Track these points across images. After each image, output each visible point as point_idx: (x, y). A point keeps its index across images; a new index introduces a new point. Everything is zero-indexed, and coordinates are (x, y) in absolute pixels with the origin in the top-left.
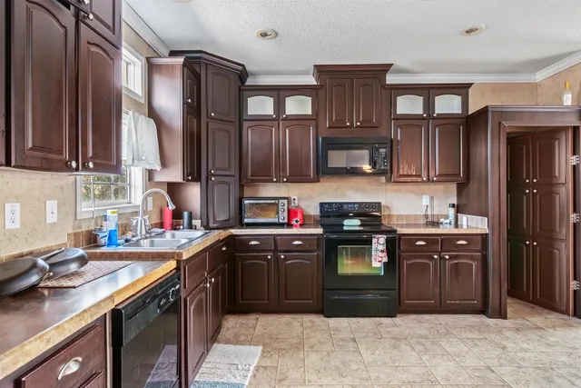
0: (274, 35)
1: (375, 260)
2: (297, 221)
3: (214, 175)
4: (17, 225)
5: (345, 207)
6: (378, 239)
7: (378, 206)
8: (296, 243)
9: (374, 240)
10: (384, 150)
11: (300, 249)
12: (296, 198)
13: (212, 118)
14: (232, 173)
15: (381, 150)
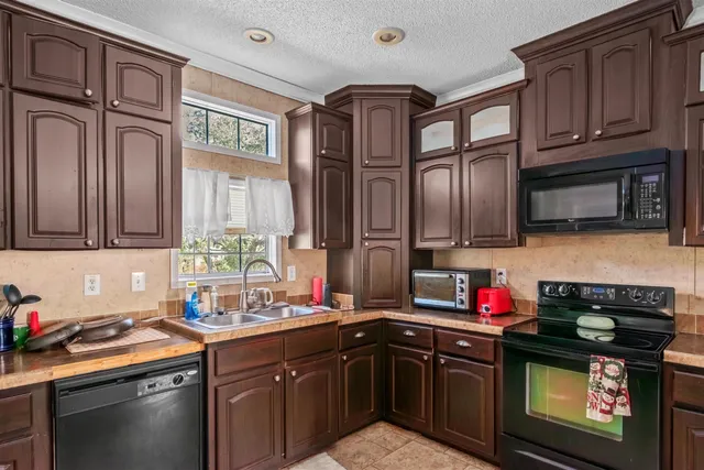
0: (399, 35)
1: (594, 406)
2: (487, 309)
3: (368, 239)
4: (97, 292)
5: (586, 291)
6: (603, 365)
7: (667, 295)
8: (461, 343)
9: (595, 366)
10: (655, 178)
11: (467, 354)
12: (504, 271)
13: (367, 166)
14: (397, 235)
15: (646, 179)
